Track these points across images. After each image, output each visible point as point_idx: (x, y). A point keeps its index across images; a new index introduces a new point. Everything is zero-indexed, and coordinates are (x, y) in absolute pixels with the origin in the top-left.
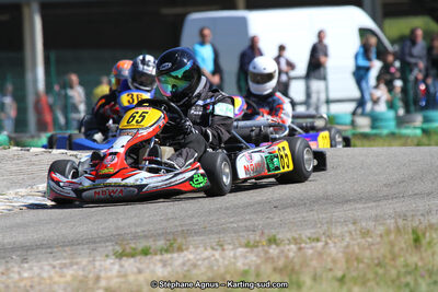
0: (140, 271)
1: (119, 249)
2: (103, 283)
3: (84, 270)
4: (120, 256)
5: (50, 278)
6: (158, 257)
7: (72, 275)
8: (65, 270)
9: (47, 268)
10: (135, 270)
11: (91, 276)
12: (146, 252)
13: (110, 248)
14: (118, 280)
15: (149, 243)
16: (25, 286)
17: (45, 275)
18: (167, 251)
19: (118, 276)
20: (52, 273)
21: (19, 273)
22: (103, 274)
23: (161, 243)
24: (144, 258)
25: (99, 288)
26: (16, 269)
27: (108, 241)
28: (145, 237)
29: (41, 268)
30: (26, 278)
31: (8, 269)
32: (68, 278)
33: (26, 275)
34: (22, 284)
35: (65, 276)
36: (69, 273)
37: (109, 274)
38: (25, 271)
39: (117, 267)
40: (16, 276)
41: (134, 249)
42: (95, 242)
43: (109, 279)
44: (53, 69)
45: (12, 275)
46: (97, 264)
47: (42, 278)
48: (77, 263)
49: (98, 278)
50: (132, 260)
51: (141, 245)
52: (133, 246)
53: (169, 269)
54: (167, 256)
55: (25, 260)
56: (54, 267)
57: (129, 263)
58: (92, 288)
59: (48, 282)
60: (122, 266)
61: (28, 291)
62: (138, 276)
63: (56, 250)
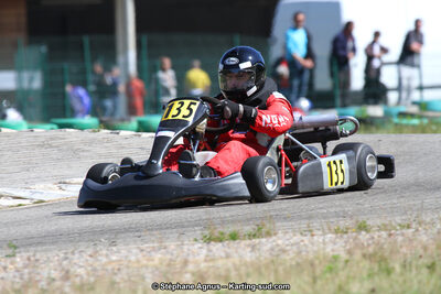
0: (228, 256)
1: (207, 232)
2: (191, 267)
3: (172, 254)
4: (209, 240)
5: (138, 261)
6: (248, 242)
7: (160, 259)
8: (153, 253)
9: (134, 251)
10: (223, 254)
11: (179, 259)
12: (234, 237)
13: (199, 232)
14: (206, 264)
15: (237, 228)
16: (113, 269)
17: (133, 258)
18: (255, 236)
19: (206, 261)
20: (140, 256)
21: (107, 256)
22: (191, 258)
23: (248, 229)
24: (232, 242)
25: (187, 272)
26: (104, 252)
27: (198, 225)
28: (233, 222)
29: (129, 251)
30: (114, 261)
31: (96, 252)
32: (156, 262)
33: (114, 258)
34: (109, 267)
35: (153, 260)
36: (157, 256)
37: (197, 258)
38: (113, 253)
39: (204, 251)
40: (104, 260)
41: (222, 234)
42: (183, 227)
43: (196, 263)
44: (145, 52)
45: (100, 258)
46: (185, 247)
47: (130, 261)
48: (165, 248)
49: (186, 262)
50: (220, 244)
51: (229, 229)
52: (221, 230)
53: (257, 253)
54: (256, 241)
55: (113, 243)
56: (142, 250)
57: (217, 248)
58: (180, 272)
59: (136, 265)
60: (210, 251)
61: (115, 274)
62: (225, 260)
63: (144, 233)
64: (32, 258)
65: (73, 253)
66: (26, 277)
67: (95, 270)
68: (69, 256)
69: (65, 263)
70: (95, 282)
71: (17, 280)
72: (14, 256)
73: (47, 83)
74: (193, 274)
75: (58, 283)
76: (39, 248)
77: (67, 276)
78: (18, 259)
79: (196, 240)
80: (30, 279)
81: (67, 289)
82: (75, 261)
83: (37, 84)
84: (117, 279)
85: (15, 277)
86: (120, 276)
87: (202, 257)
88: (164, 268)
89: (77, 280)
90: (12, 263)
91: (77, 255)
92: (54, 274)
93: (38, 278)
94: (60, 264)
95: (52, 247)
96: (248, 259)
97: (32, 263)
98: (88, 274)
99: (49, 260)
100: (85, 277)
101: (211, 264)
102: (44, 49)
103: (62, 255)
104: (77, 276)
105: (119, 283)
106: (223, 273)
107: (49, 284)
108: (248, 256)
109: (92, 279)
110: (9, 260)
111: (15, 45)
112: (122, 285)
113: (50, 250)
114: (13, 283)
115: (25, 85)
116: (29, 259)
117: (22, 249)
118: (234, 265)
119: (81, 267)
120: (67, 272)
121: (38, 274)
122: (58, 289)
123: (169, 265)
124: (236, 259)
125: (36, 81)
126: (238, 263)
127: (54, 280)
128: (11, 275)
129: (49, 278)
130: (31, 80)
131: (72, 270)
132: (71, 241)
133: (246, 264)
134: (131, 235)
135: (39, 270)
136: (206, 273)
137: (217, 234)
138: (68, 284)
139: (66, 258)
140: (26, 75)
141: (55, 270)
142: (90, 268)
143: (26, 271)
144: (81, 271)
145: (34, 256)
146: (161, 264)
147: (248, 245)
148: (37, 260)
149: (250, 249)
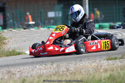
0: (113, 64)
1: (107, 57)
2: (103, 67)
3: (98, 64)
4: (108, 60)
5: (88, 66)
6: (119, 60)
7: (94, 65)
8: (92, 64)
9: (87, 63)
10: (112, 64)
12: (115, 59)
13: (106, 57)
15: (116, 56)
16: (81, 68)
17: (86, 65)
18: (122, 58)
19: (107, 66)
20: (88, 64)
21: (79, 64)
22: (103, 65)
23: (120, 56)
24: (115, 61)
25: (102, 69)
26: (78, 63)
27: (105, 55)
28: (116, 54)
29: (85, 63)
31: (76, 63)
32: (93, 66)
33: (81, 65)
34: (80, 68)
35: (92, 66)
36: (93, 64)
37: (105, 65)
38: (81, 64)
39: (107, 63)
40: (78, 65)
41: (112, 58)
42: (101, 56)
44: (91, 6)
45: (77, 65)
46: (101, 62)
47: (86, 66)
48: (96, 62)
49: (102, 66)
50: (111, 61)
51: (114, 57)
53: (122, 64)
54: (121, 60)
55: (81, 61)
56: (89, 63)
57: (110, 62)
58: (100, 69)
59: (87, 67)
60: (108, 63)
61: (81, 70)
62: (113, 65)
63: (90, 58)
64: (58, 65)
65: (69, 64)
66: (56, 70)
67: (75, 68)
68: (68, 64)
69: (67, 66)
70: (76, 72)
71: (54, 71)
72: (53, 65)
73: (63, 15)
74: (103, 69)
75: (65, 72)
76: (60, 62)
77: (68, 70)
78: (54, 66)
79: (104, 60)
81: (68, 74)
82: (70, 66)
83: (60, 15)
84: (82, 71)
85: (53, 70)
86: (83, 70)
87: (106, 64)
88: (95, 68)
89: (71, 71)
90: (52, 67)
91: (71, 64)
92: (64, 70)
93: (60, 71)
94: (66, 67)
95: (64, 62)
96: (119, 65)
97: (58, 66)
98: (74, 69)
99: (63, 66)
100: (73, 70)
101: (109, 66)
102: (62, 5)
103: (66, 64)
104: (71, 70)
105: (82, 72)
106: (112, 69)
107: (63, 73)
108: (120, 64)
109: (75, 71)
110: (52, 66)
111: (54, 5)
112: (83, 73)
113: (63, 63)
114: (53, 72)
115: (57, 15)
116: (57, 65)
117: (55, 63)
118: (115, 66)
119: (72, 67)
120: (68, 69)
121: (60, 70)
122: (65, 74)
123: (97, 67)
124: (116, 65)
125: (60, 14)
126: (116, 66)
127: (64, 71)
128: (52, 70)
129: (63, 71)
130: (59, 14)
131: (69, 68)
132: (69, 60)
133: (119, 66)
134: (86, 58)
135: (60, 69)
136: (107, 69)
137: (111, 58)
138: (68, 72)
139: (68, 65)
140: (57, 13)
141: (65, 68)
142: (74, 68)
143: (56, 69)
144: (72, 69)
145: (59, 64)
146: (94, 66)
147: (120, 61)
148: (59, 66)
149: (120, 62)
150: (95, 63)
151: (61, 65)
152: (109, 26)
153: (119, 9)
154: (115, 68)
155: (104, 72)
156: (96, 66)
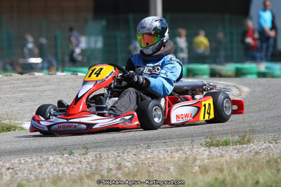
0: (222, 156)
1: (208, 140)
2: (198, 162)
3: (186, 154)
4: (210, 145)
5: (165, 159)
6: (234, 147)
7: (179, 157)
8: (174, 154)
9: (162, 152)
10: (219, 154)
11: (191, 157)
12: (226, 144)
13: (203, 140)
14: (208, 161)
16: (149, 163)
17: (161, 156)
18: (241, 143)
19: (208, 159)
20: (166, 155)
22: (198, 157)
23: (236, 138)
24: (224, 148)
25: (195, 166)
26: (143, 152)
27: (202, 136)
28: (226, 134)
29: (159, 152)
30: (149, 158)
31: (138, 152)
32: (176, 159)
33: (149, 156)
34: (147, 162)
35: (174, 158)
36: (177, 155)
37: (202, 157)
39: (207, 152)
40: (143, 157)
41: (218, 141)
42: (193, 137)
43: (202, 160)
45: (140, 156)
46: (195, 150)
47: (160, 158)
48: (182, 150)
49: (195, 160)
50: (217, 148)
51: (223, 139)
52: (218, 139)
53: (241, 155)
54: (239, 146)
55: (149, 147)
56: (167, 152)
57: (215, 150)
58: (191, 166)
59: (163, 161)
60: (211, 152)
61: (150, 166)
62: (221, 158)
63: (168, 141)
64: (98, 156)
65: (123, 153)
66: (94, 167)
67: (137, 163)
68: (121, 154)
69: (118, 159)
70: (138, 171)
71: (88, 169)
72: (86, 154)
73: (106, 45)
74: (200, 167)
75: (114, 172)
76: (102, 149)
77: (119, 167)
78: (89, 156)
79: (201, 145)
80: (96, 169)
81: (120, 176)
82: (125, 158)
83: (100, 44)
84: (151, 169)
85: (86, 167)
86: (153, 167)
87: (206, 156)
88: (181, 163)
89: (126, 170)
90: (85, 159)
91: (126, 154)
92: (111, 166)
93: (101, 168)
94: (116, 160)
95: (110, 149)
96: (235, 158)
97: (99, 159)
98: (133, 166)
99: (108, 157)
100: (131, 168)
101: (211, 161)
102: (104, 23)
103: (116, 154)
104: (126, 167)
105: (152, 172)
106: (219, 167)
107: (108, 172)
108: (236, 156)
109: (136, 170)
110: (83, 157)
111: (86, 21)
113: (109, 151)
114: (86, 171)
115: (92, 45)
116: (96, 156)
117: (91, 150)
118: (226, 161)
119: (128, 161)
120: (120, 164)
121: (101, 165)
122: (114, 175)
123: (185, 161)
124: (227, 158)
126: (228, 160)
127: (111, 169)
128: (84, 166)
129: (108, 168)
130: (96, 42)
131: (123, 163)
132: (122, 145)
133: (234, 161)
134: (160, 141)
135: (102, 163)
136: (208, 166)
137: (215, 142)
138: (120, 172)
139: (119, 156)
140: (93, 39)
141: (112, 163)
142: (134, 163)
144: (128, 164)
145: (100, 154)
146: (179, 160)
147: (235, 149)
148: (101, 157)
149: (236, 151)
150: (180, 152)
151: (104, 155)
152: (208, 71)
153: (231, 34)
154: (225, 164)
155: (201, 172)
156: (184, 159)
